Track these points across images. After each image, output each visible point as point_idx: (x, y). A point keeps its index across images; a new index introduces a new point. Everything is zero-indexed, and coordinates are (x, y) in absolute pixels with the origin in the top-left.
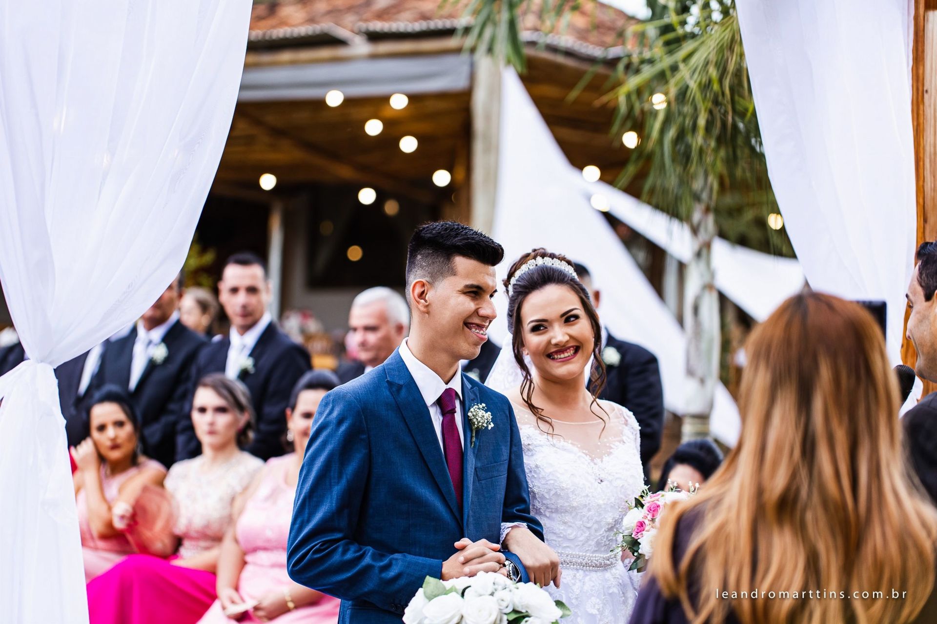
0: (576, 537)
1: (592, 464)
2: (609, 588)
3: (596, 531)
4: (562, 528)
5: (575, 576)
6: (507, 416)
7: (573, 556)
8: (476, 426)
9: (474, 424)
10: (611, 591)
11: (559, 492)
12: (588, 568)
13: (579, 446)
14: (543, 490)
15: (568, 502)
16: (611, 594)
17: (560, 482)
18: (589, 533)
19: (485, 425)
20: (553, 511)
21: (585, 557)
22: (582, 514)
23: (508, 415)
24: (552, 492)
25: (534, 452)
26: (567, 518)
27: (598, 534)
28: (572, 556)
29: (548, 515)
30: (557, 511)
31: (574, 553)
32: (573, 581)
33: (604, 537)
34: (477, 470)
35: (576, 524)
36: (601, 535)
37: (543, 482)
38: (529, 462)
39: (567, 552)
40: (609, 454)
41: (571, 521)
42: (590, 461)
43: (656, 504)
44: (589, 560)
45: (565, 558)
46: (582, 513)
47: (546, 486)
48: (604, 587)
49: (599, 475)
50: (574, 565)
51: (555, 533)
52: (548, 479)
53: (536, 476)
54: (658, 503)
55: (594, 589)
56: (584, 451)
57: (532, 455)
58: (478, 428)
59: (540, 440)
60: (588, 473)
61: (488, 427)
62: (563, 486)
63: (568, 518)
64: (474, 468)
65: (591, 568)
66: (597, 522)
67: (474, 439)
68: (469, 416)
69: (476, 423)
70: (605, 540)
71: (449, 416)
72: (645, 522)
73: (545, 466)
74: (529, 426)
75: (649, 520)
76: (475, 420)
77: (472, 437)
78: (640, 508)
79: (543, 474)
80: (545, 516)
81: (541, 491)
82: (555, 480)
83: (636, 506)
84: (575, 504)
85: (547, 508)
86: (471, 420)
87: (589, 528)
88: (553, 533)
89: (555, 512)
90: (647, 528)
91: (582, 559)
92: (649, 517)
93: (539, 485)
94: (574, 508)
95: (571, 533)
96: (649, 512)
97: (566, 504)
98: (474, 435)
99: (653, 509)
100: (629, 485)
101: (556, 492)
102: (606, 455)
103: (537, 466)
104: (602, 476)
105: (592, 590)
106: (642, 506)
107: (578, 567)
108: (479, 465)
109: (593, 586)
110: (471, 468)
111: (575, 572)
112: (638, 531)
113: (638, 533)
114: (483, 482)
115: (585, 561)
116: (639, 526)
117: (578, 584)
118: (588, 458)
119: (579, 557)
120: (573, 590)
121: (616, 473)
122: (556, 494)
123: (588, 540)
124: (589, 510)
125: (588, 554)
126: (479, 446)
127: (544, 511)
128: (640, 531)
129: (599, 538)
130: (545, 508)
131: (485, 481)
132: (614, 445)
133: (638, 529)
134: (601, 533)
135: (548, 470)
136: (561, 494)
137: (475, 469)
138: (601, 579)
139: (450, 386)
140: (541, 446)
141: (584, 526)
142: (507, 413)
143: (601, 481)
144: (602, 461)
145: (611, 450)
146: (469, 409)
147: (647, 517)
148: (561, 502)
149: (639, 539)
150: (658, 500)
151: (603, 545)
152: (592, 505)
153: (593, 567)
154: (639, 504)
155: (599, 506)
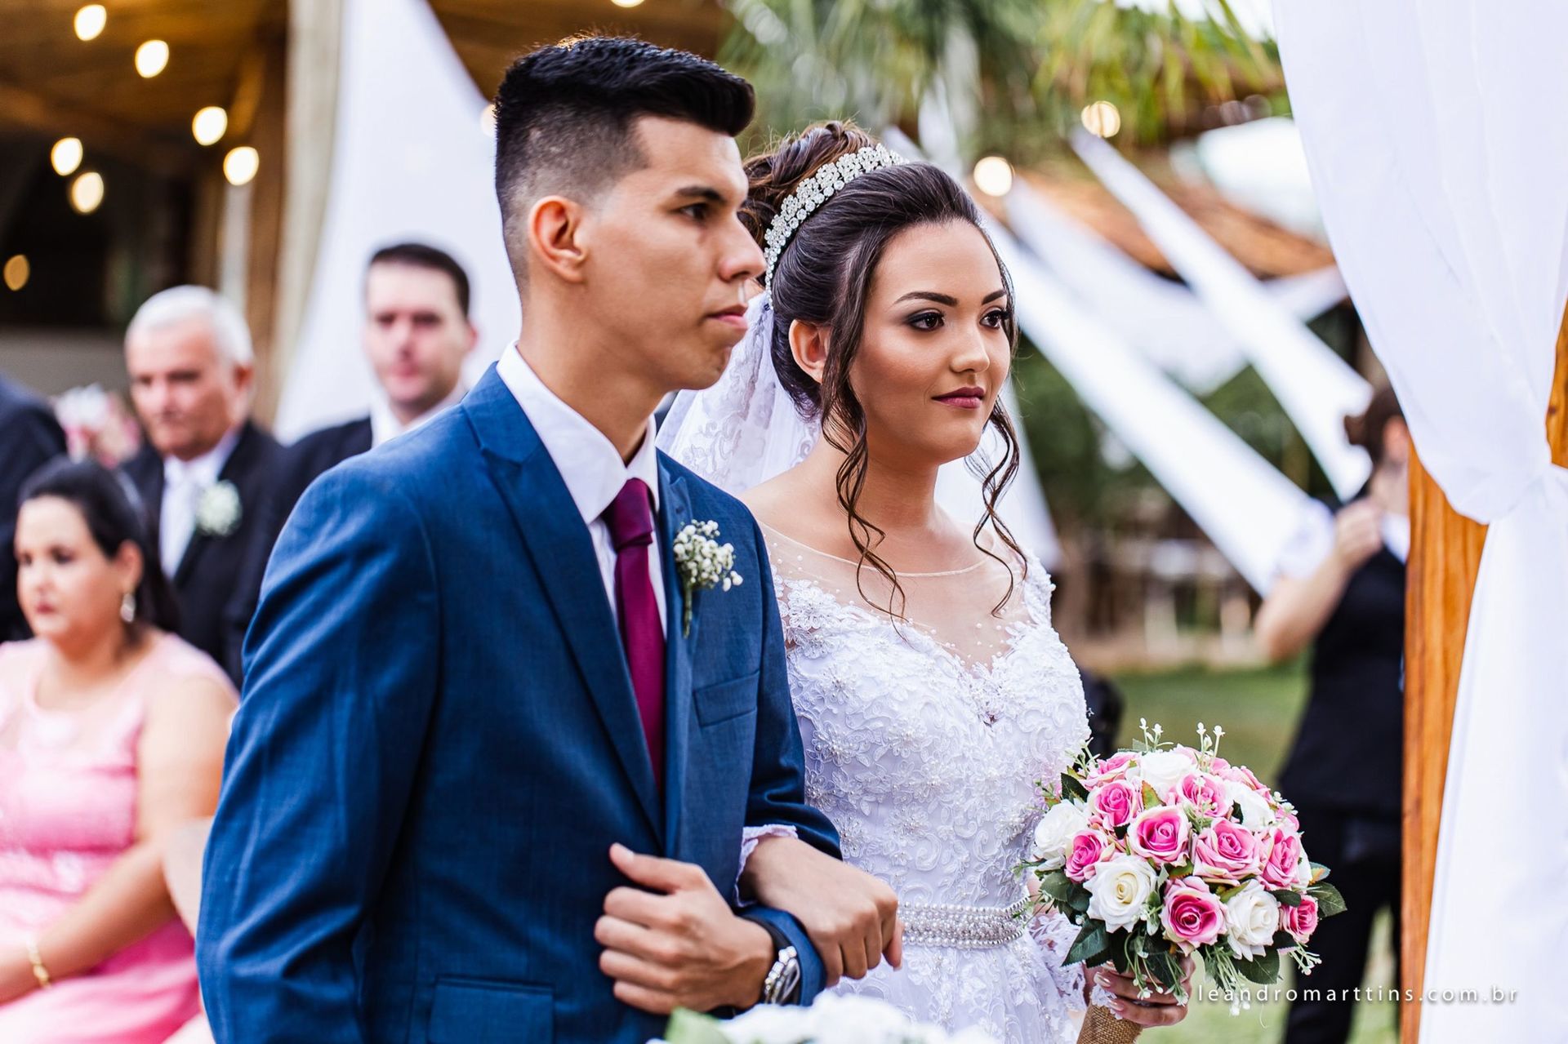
0: (938, 863)
1: (968, 677)
2: (1015, 992)
3: (984, 846)
4: (904, 843)
5: (939, 965)
6: (752, 555)
7: (932, 913)
8: (693, 580)
9: (689, 573)
10: (1019, 1000)
11: (896, 746)
12: (968, 942)
13: (933, 631)
14: (856, 746)
15: (919, 776)
16: (1018, 1008)
17: (900, 725)
18: (967, 852)
19: (716, 578)
20: (881, 800)
21: (961, 916)
22: (951, 806)
23: (755, 551)
24: (881, 751)
25: (826, 648)
26: (915, 816)
27: (987, 855)
28: (930, 914)
29: (867, 813)
30: (889, 799)
31: (935, 906)
32: (935, 980)
33: (1001, 860)
34: (698, 696)
35: (937, 834)
36: (994, 856)
37: (856, 726)
38: (815, 676)
39: (917, 905)
40: (1007, 649)
41: (927, 824)
42: (962, 669)
43: (1118, 786)
44: (970, 923)
45: (912, 919)
46: (952, 802)
47: (864, 737)
48: (1004, 990)
49: (987, 703)
50: (934, 937)
51: (886, 858)
52: (867, 718)
53: (835, 711)
54: (1125, 784)
55: (984, 997)
56: (948, 645)
57: (822, 657)
58: (698, 585)
59: (840, 617)
60: (962, 699)
61: (721, 583)
62: (909, 733)
63: (918, 817)
64: (690, 692)
65: (975, 942)
66: (987, 824)
67: (690, 616)
68: (676, 555)
69: (695, 572)
70: (1003, 869)
71: (631, 555)
72: (1098, 837)
73: (858, 683)
74: (808, 583)
75: (1106, 831)
76: (692, 565)
77: (684, 610)
78: (1077, 800)
79: (854, 703)
80: (860, 813)
81: (850, 748)
82: (887, 720)
83: (1065, 795)
84: (936, 780)
85: (866, 792)
86: (680, 564)
87: (967, 841)
88: (880, 855)
89: (884, 803)
90: (1105, 853)
91: (954, 919)
92: (1108, 823)
93: (847, 733)
94: (934, 790)
95: (925, 854)
96: (1104, 810)
97: (915, 781)
98: (689, 603)
99: (1113, 803)
100: (1057, 727)
101: (891, 750)
102: (999, 653)
103: (838, 686)
104: (995, 706)
105: (979, 1001)
106: (1084, 794)
107: (946, 940)
108: (701, 683)
109: (983, 991)
110: (686, 692)
111: (938, 954)
112: (1082, 861)
113: (1082, 866)
114: (711, 729)
115: (961, 925)
116: (1083, 849)
117: (947, 986)
118: (956, 661)
119: (947, 916)
120: (937, 1003)
121: (1028, 699)
122: (889, 755)
123: (965, 870)
124: (968, 794)
125: (968, 908)
126: (701, 633)
127: (859, 801)
128: (1088, 862)
129: (992, 864)
130: (860, 792)
131: (715, 726)
132: (1013, 627)
133: (1080, 857)
134: (996, 851)
135: (869, 694)
136: (903, 755)
137: (694, 693)
138: (998, 970)
139: (635, 471)
140: (845, 633)
141: (957, 837)
142: (753, 546)
143: (992, 719)
144: (990, 669)
145: (1009, 642)
146: (676, 535)
147: (1101, 825)
148: (902, 775)
149: (1084, 881)
150: (1122, 777)
151: (999, 882)
152: (975, 781)
153: (980, 938)
154: (1073, 788)
155: (990, 782)
